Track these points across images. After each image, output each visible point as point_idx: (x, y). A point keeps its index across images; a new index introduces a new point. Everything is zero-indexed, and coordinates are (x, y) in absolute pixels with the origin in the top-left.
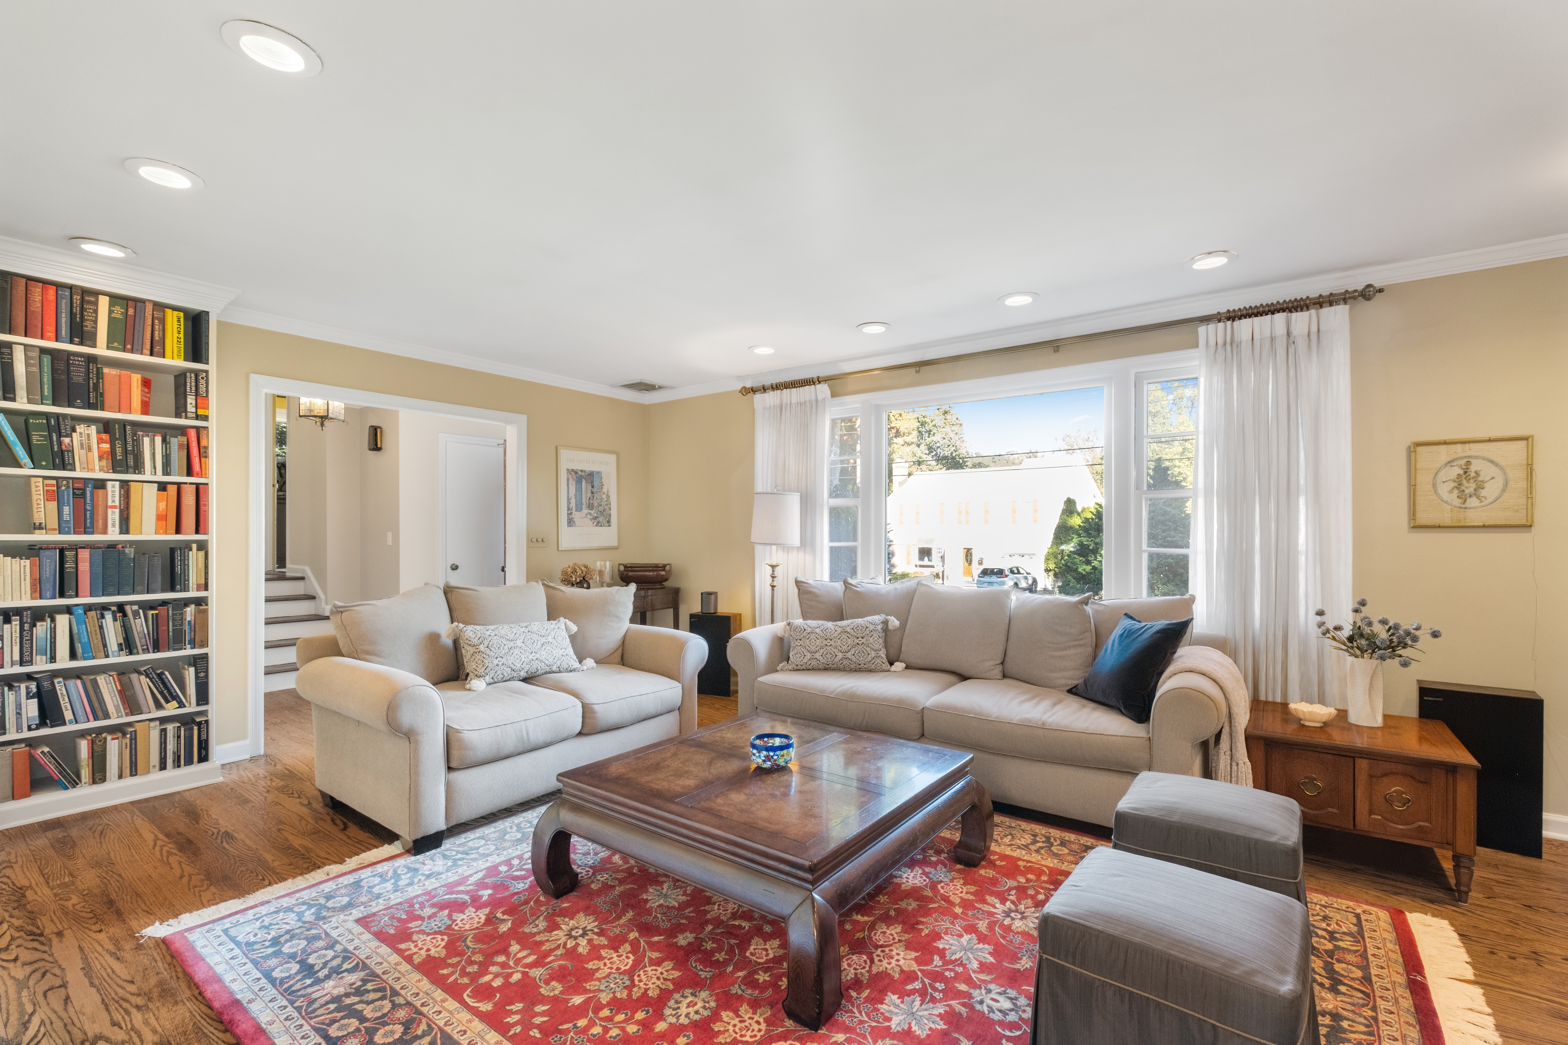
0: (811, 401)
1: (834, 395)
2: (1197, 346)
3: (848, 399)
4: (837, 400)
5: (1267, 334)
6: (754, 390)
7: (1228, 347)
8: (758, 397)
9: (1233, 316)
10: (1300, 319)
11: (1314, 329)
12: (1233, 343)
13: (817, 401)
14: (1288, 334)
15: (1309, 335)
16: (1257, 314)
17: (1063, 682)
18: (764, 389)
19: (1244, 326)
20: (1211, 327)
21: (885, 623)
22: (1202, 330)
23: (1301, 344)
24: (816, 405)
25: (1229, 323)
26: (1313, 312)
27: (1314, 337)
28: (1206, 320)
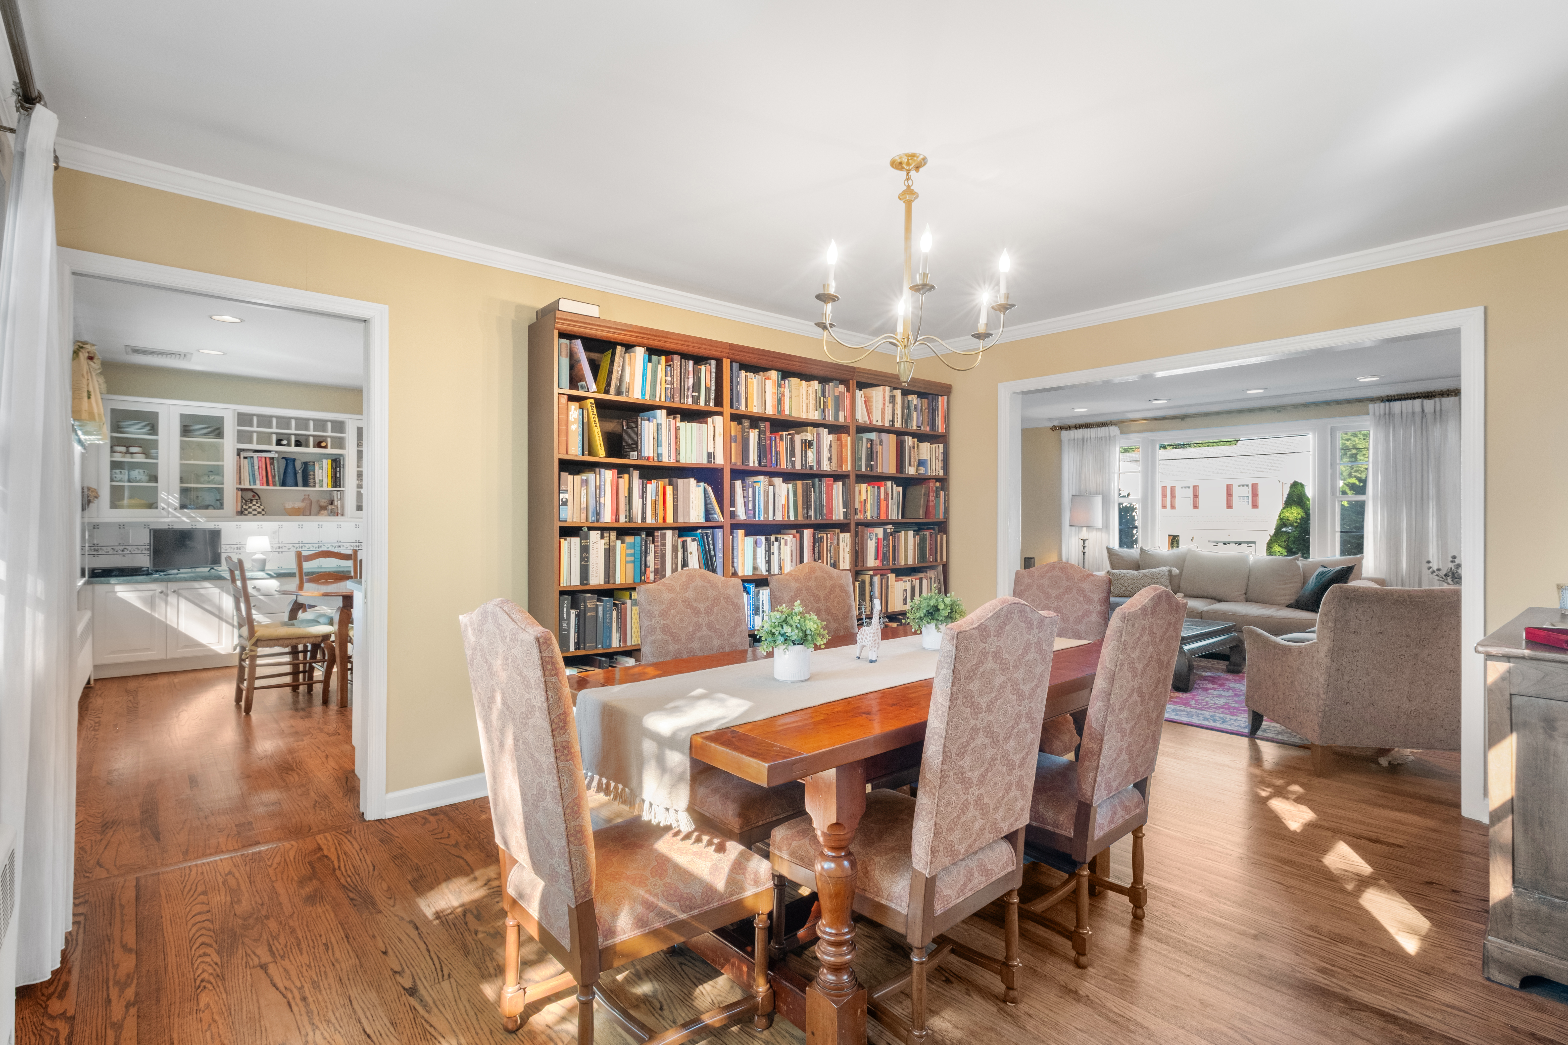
0: (1105, 437)
1: (1122, 433)
2: (1368, 414)
3: (1131, 436)
4: (1124, 436)
5: (1410, 410)
6: (1062, 428)
7: (1387, 416)
8: (1065, 433)
9: (1390, 399)
10: (1429, 404)
11: (1438, 408)
12: (1390, 415)
13: (1110, 436)
14: (1423, 411)
15: (1435, 412)
16: (1405, 399)
17: (1283, 602)
18: (1069, 428)
19: (1397, 406)
20: (1377, 405)
21: (1170, 571)
22: (1371, 406)
23: (1430, 418)
24: (1110, 439)
25: (1387, 403)
26: (1437, 400)
27: (1438, 413)
28: (1374, 400)
